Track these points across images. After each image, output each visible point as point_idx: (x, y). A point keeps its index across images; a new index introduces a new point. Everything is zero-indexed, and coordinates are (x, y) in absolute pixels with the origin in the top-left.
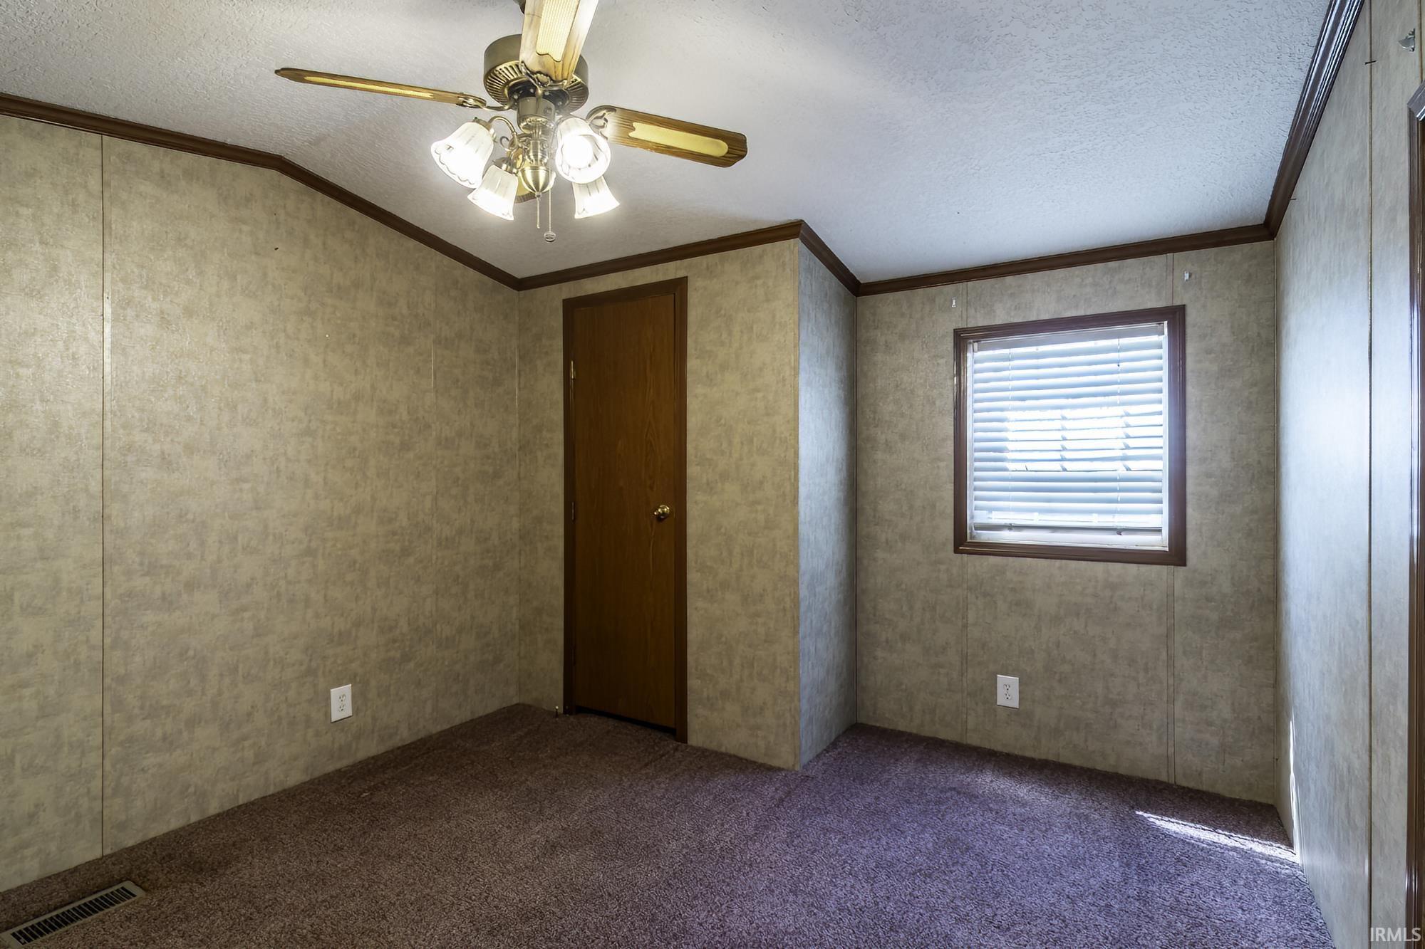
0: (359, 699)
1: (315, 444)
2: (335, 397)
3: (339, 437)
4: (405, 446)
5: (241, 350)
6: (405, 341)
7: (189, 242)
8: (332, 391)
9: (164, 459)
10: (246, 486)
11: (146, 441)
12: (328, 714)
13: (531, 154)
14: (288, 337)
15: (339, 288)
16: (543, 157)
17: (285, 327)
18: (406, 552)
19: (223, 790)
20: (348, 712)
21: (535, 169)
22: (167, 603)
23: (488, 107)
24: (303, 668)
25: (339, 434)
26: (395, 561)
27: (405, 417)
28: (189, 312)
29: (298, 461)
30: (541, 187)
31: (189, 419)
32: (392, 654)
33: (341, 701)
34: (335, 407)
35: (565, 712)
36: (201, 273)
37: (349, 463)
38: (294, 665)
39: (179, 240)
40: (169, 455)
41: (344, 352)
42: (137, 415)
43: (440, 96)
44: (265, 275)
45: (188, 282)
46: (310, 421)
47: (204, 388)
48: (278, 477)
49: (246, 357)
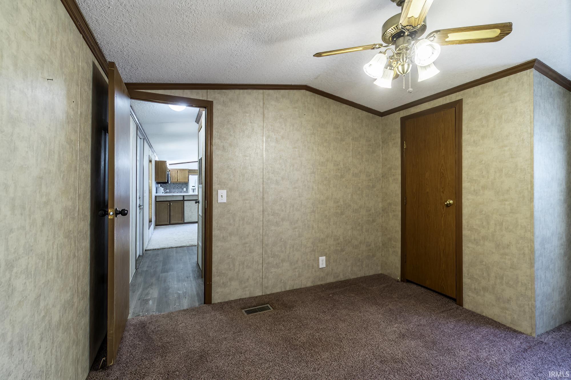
0: (328, 261)
1: (315, 176)
2: (321, 161)
3: (322, 174)
4: (342, 177)
5: (295, 148)
6: (342, 140)
7: (283, 117)
8: (320, 159)
9: (277, 181)
10: (297, 190)
11: (273, 177)
12: (318, 265)
13: (401, 60)
14: (308, 142)
15: (322, 124)
16: (406, 60)
17: (307, 139)
18: (342, 213)
19: (290, 283)
20: (324, 266)
21: (403, 65)
22: (277, 224)
23: (384, 47)
24: (312, 249)
25: (322, 173)
26: (339, 216)
27: (342, 166)
28: (283, 138)
29: (310, 182)
30: (405, 72)
31: (283, 169)
32: (338, 248)
33: (322, 262)
34: (321, 164)
35: (401, 281)
36: (285, 126)
37: (325, 182)
38: (309, 247)
39: (280, 116)
40: (278, 180)
41: (323, 146)
42: (270, 169)
43: (366, 48)
44: (302, 123)
45: (283, 129)
46: (314, 169)
47: (286, 160)
48: (305, 187)
49: (297, 150)
